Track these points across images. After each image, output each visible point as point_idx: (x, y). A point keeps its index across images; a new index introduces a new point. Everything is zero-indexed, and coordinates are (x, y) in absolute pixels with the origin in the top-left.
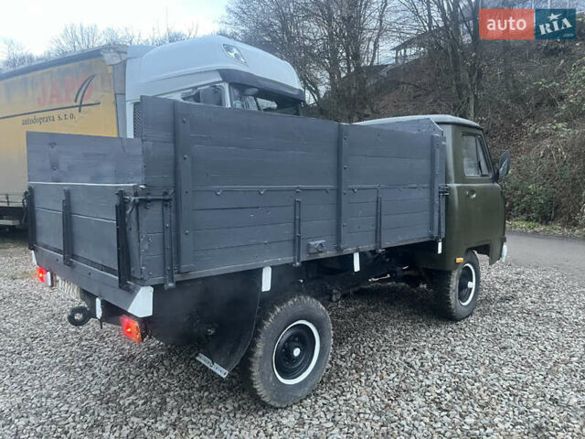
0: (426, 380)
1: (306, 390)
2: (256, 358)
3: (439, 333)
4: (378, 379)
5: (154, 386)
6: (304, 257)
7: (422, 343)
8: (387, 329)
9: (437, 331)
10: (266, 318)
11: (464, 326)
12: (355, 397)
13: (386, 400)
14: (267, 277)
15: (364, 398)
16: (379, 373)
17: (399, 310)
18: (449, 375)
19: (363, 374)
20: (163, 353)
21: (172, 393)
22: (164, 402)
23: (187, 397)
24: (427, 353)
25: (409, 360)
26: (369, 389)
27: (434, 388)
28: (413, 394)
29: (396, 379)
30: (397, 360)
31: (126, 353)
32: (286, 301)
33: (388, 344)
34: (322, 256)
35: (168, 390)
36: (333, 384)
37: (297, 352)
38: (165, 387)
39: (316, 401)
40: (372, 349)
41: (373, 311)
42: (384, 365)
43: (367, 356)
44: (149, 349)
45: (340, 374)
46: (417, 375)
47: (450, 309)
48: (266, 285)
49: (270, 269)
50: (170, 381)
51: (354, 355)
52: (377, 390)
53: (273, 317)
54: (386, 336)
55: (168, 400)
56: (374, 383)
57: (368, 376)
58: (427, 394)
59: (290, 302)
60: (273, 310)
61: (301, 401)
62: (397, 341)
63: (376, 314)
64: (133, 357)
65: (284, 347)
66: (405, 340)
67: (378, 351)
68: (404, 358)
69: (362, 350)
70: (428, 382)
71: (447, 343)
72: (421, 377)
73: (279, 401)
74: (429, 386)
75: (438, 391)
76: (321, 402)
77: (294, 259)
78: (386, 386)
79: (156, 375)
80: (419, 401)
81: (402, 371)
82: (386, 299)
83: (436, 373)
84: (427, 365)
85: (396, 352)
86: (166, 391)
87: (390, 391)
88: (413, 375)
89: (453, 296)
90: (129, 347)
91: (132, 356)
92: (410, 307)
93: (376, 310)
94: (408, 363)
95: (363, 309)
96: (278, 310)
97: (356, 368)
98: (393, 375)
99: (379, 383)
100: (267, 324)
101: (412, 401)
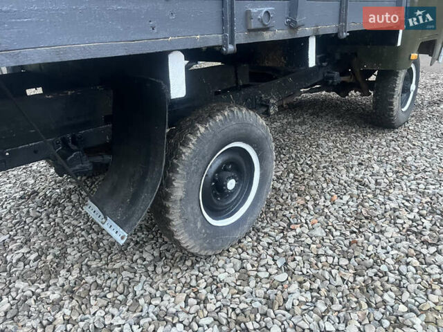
0: (388, 202)
1: (246, 228)
2: (175, 202)
3: (379, 143)
4: (328, 203)
5: (55, 231)
6: (242, 38)
7: (366, 156)
8: (320, 142)
9: (377, 140)
10: (185, 144)
11: (405, 133)
12: (307, 231)
13: (348, 233)
14: (177, 69)
15: (319, 232)
16: (328, 197)
17: (328, 122)
18: (414, 193)
19: (308, 198)
20: (72, 186)
21: (75, 240)
22: (64, 254)
23: (94, 245)
24: (376, 167)
25: (359, 177)
26: (322, 219)
27: (403, 213)
28: (380, 222)
29: (350, 203)
30: (344, 177)
31: (29, 189)
32: (211, 116)
33: (327, 159)
34: (267, 36)
35: (72, 236)
36: (275, 213)
37: (231, 184)
38: (68, 231)
39: (258, 241)
40: (310, 166)
41: (301, 124)
42: (331, 185)
43: (307, 176)
44: (56, 183)
45: (281, 200)
46: (375, 196)
47: (392, 116)
48: (178, 88)
49: (182, 56)
50: (75, 223)
51: (291, 175)
52: (332, 219)
53: (194, 140)
54: (321, 150)
55: (69, 250)
56: (326, 210)
57: (315, 200)
58: (399, 221)
59: (219, 118)
60: (194, 131)
61: (240, 242)
62: (336, 155)
63: (304, 127)
64: (36, 193)
65: (213, 179)
66: (345, 153)
67: (318, 168)
68: (351, 175)
69: (299, 168)
70: (393, 205)
71: (394, 153)
72: (381, 198)
73: (212, 249)
74: (395, 210)
75: (411, 216)
76: (265, 241)
77: (224, 39)
78: (341, 212)
79: (59, 215)
80: (391, 232)
81: (356, 192)
82: (310, 111)
83: (397, 192)
84: (384, 182)
85: (339, 167)
86: (68, 237)
87: (348, 219)
88: (370, 196)
89: (396, 102)
90: (33, 181)
91: (34, 192)
92: (338, 117)
93: (303, 123)
94: (359, 181)
95: (289, 123)
96: (202, 130)
97: (297, 191)
98: (346, 198)
99: (332, 209)
100: (187, 152)
101: (382, 232)
